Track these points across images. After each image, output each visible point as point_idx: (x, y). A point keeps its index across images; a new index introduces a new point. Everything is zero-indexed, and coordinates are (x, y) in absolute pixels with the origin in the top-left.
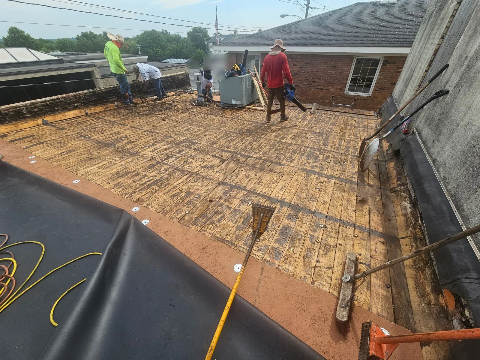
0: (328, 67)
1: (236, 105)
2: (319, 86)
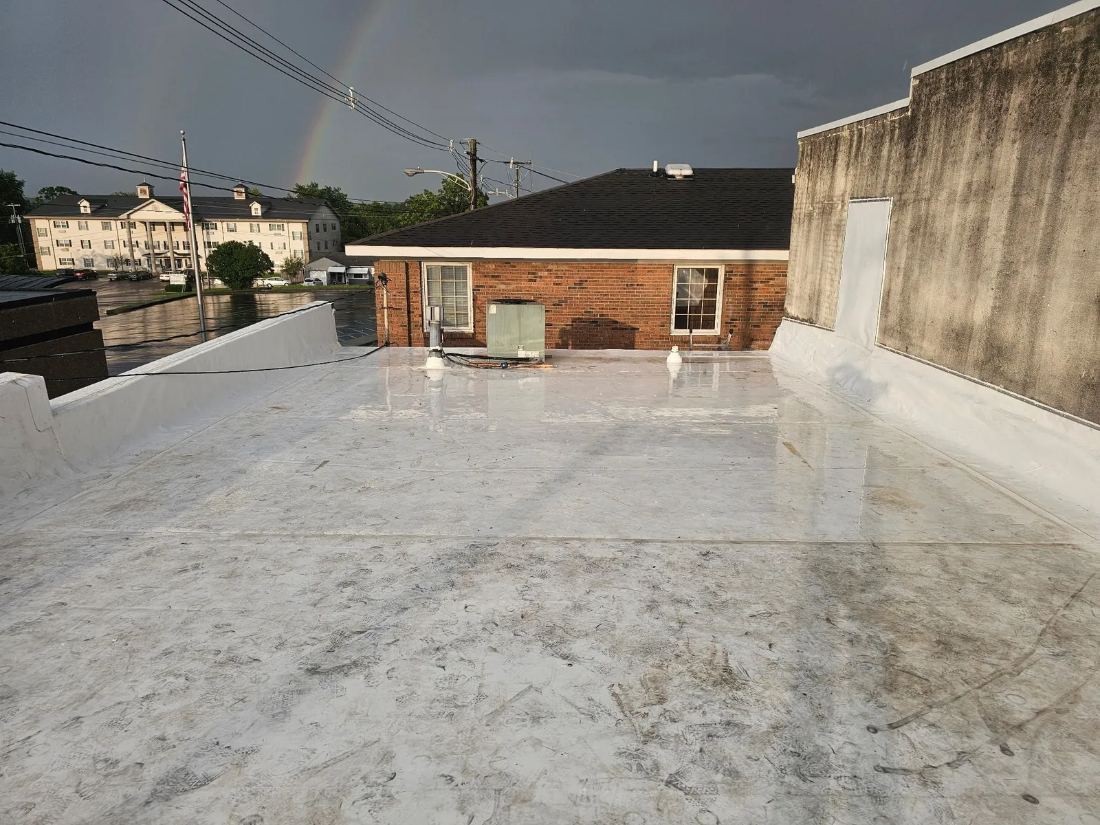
0: (627, 285)
1: (527, 359)
2: (617, 322)
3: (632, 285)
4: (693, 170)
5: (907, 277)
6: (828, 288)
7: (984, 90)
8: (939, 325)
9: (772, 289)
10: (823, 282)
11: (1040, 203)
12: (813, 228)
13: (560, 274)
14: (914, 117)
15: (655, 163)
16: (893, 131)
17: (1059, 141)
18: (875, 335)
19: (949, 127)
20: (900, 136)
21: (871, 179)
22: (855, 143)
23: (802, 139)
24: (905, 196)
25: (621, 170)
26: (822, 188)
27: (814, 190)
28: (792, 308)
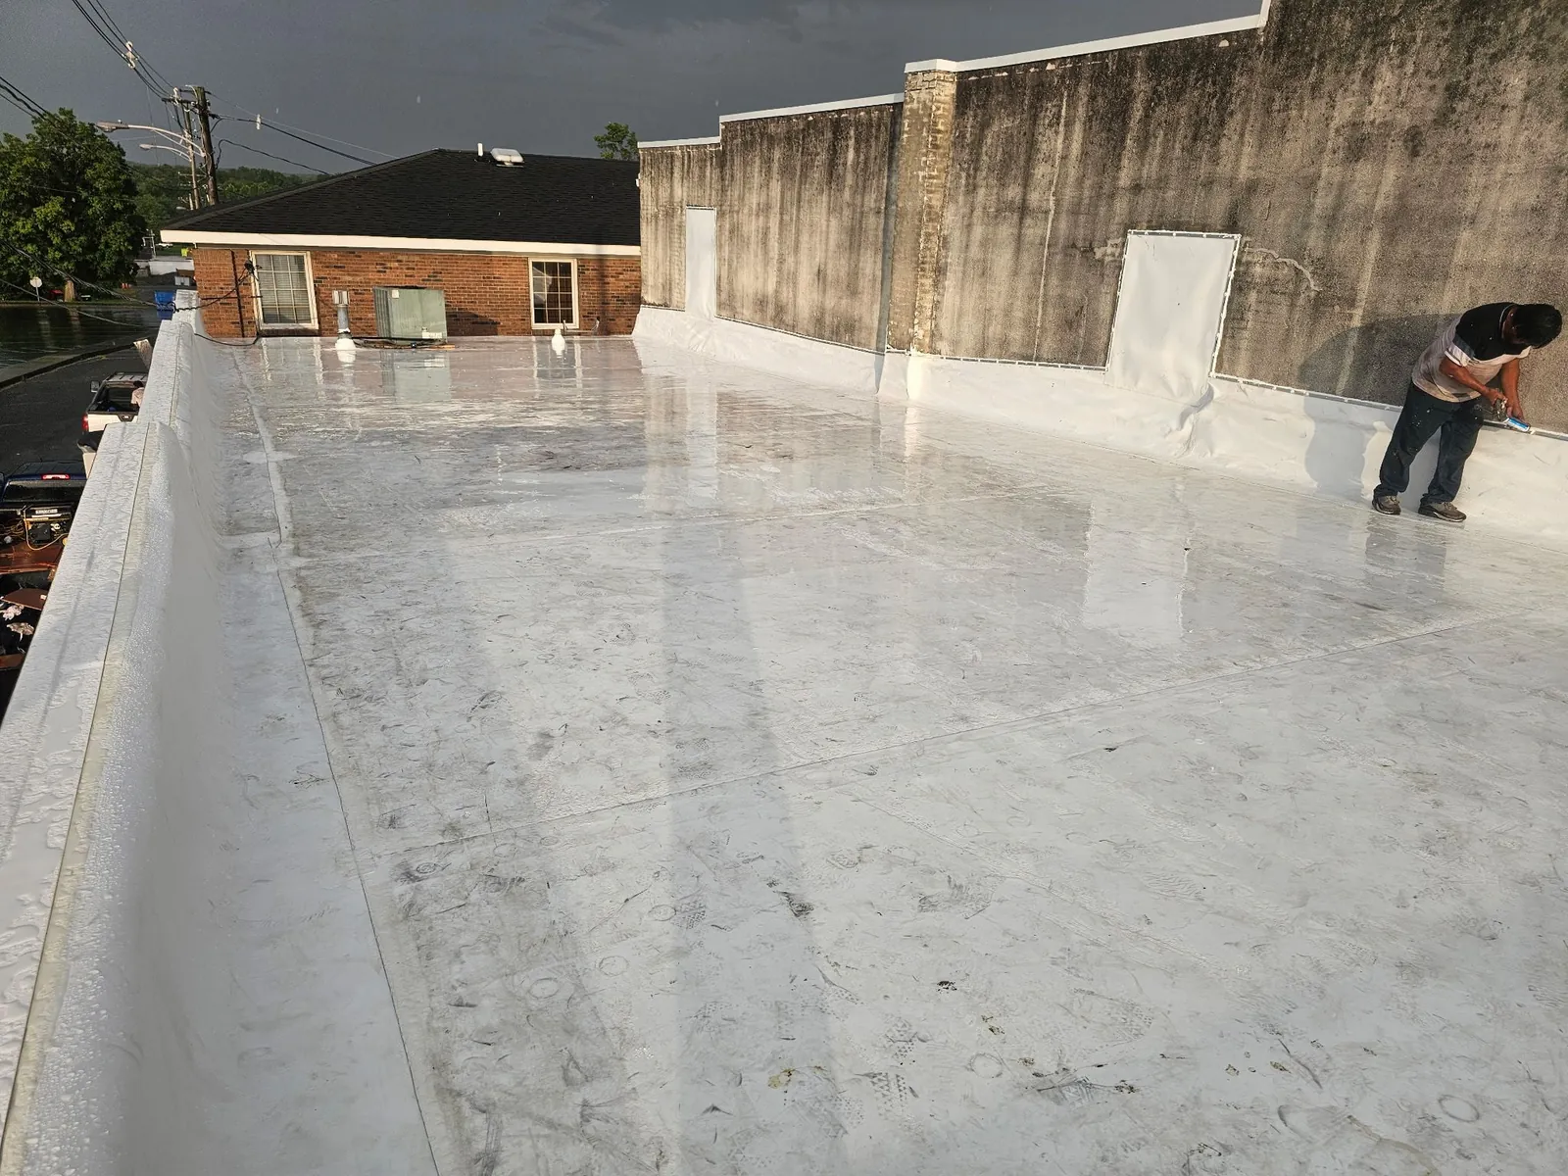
0: (484, 278)
1: (431, 341)
2: (476, 316)
3: (488, 278)
4: (522, 155)
5: (730, 265)
6: (677, 276)
7: (761, 145)
8: (751, 296)
9: (622, 283)
10: (672, 271)
11: (791, 220)
12: (660, 228)
13: (411, 265)
14: (724, 151)
15: (480, 146)
16: (711, 158)
17: (797, 184)
18: (714, 309)
19: (745, 164)
20: (717, 164)
21: (701, 191)
22: (686, 162)
23: (643, 149)
24: (724, 208)
25: (440, 151)
26: (664, 195)
27: (657, 195)
28: (648, 297)
